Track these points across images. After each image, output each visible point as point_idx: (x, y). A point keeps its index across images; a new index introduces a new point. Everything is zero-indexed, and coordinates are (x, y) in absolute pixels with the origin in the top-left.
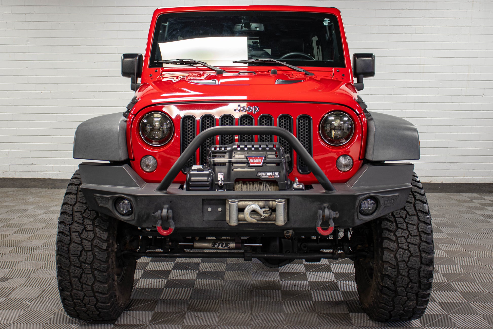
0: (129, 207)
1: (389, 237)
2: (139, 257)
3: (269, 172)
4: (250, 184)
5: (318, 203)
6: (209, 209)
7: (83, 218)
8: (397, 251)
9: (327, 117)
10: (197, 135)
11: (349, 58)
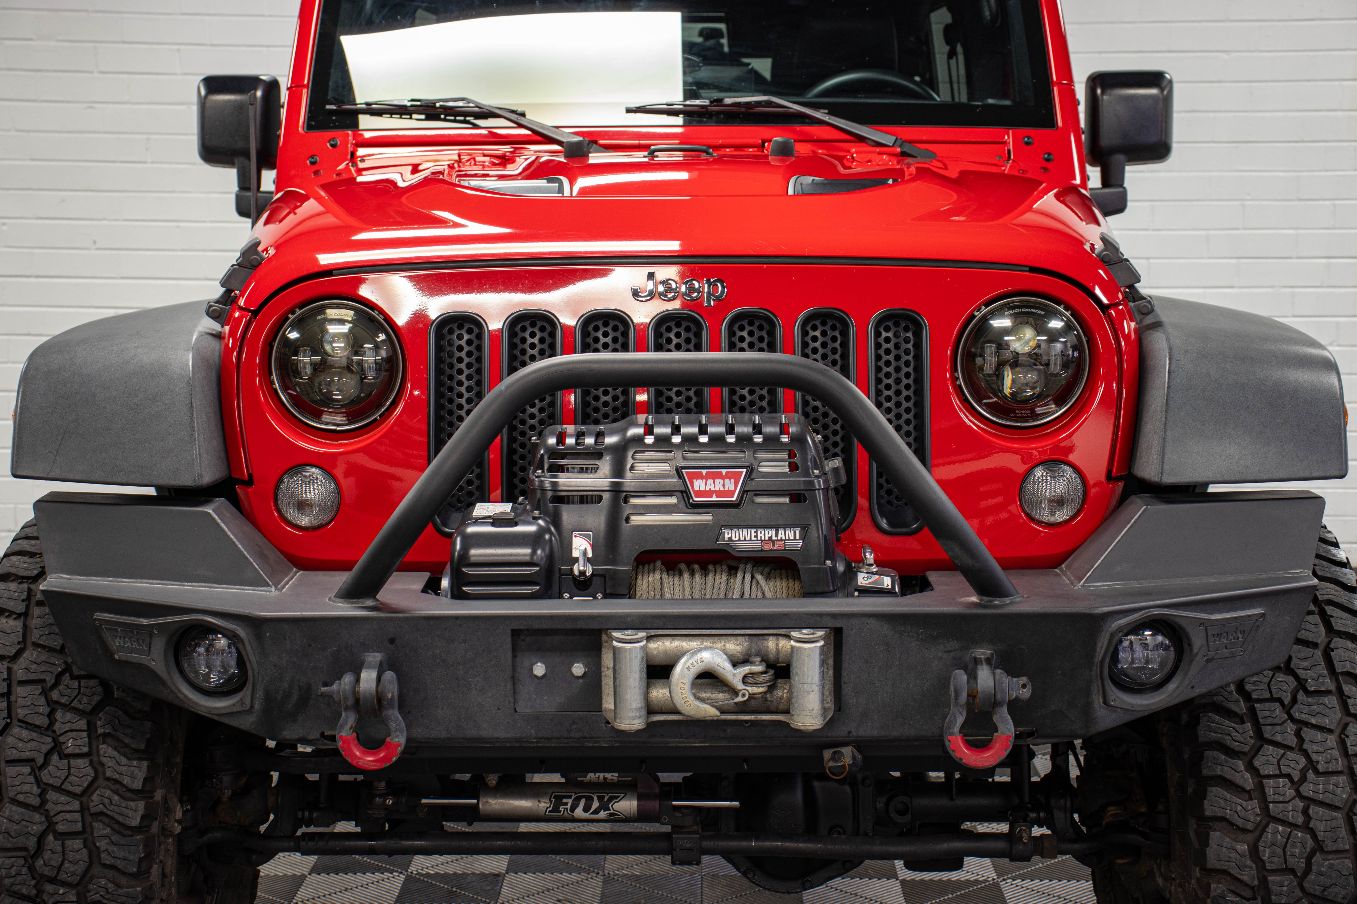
0: (233, 663)
1: (1227, 776)
2: (268, 856)
3: (764, 527)
4: (692, 574)
5: (953, 644)
6: (539, 669)
7: (49, 706)
8: (1261, 829)
9: (985, 319)
10: (490, 389)
11: (1073, 92)
